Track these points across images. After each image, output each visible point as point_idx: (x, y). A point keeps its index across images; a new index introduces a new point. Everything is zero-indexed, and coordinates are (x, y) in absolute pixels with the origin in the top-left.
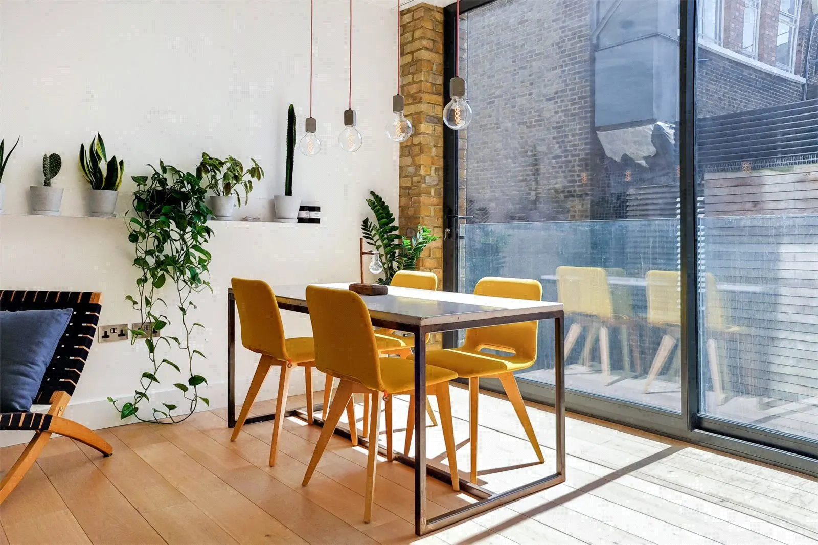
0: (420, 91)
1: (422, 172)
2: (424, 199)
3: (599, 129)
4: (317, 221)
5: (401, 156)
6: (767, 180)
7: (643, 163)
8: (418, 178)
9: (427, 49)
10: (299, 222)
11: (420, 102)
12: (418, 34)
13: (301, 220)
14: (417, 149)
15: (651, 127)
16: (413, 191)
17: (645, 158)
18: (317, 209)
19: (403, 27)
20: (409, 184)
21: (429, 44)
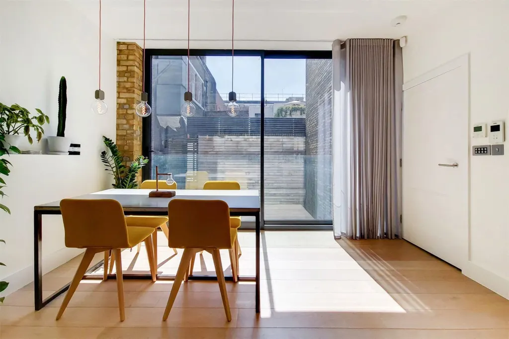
0: (134, 87)
1: (134, 128)
2: (135, 142)
3: (158, 115)
4: (78, 153)
5: (117, 119)
6: (214, 139)
7: (175, 130)
8: (132, 131)
9: (137, 67)
10: (69, 154)
11: (134, 93)
12: (131, 57)
13: (71, 153)
14: (131, 117)
15: (179, 117)
16: (128, 138)
17: (176, 128)
18: (78, 146)
19: (120, 52)
20: (125, 134)
21: (138, 65)
